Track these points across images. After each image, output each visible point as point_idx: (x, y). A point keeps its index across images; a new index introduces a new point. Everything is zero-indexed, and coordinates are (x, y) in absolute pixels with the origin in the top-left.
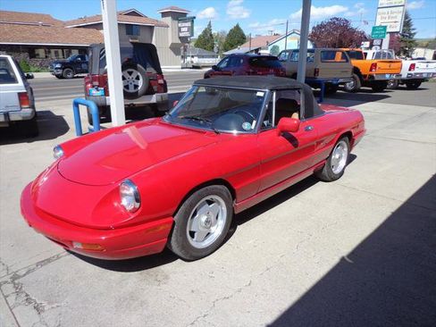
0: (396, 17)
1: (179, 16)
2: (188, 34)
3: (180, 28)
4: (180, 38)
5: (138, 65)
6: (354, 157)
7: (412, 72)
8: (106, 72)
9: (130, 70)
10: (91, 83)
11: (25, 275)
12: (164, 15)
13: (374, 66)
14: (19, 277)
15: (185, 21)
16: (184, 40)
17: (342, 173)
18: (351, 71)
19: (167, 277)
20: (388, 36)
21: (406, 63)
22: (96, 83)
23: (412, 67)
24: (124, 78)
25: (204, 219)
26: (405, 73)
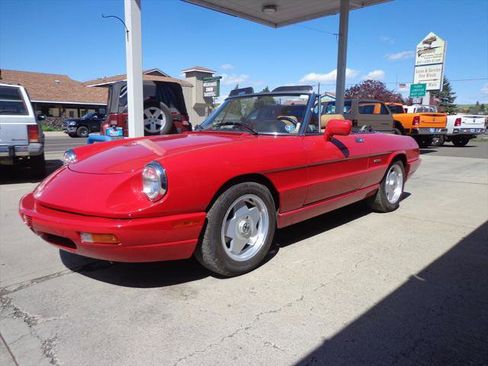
0: (435, 75)
1: (204, 76)
2: (213, 94)
3: (205, 88)
4: (205, 98)
5: (162, 103)
6: (408, 194)
7: (458, 127)
8: (126, 111)
9: (152, 108)
10: (109, 123)
11: (15, 291)
12: (189, 74)
13: (417, 119)
14: (8, 292)
15: (211, 81)
16: (209, 100)
17: (396, 206)
18: (391, 124)
19: (195, 292)
20: (428, 94)
21: (452, 119)
22: (114, 122)
23: (458, 121)
24: (145, 117)
25: (242, 224)
26: (451, 128)
